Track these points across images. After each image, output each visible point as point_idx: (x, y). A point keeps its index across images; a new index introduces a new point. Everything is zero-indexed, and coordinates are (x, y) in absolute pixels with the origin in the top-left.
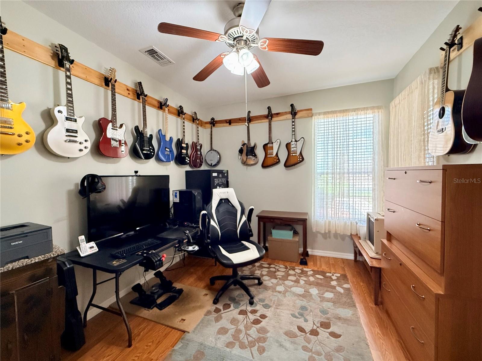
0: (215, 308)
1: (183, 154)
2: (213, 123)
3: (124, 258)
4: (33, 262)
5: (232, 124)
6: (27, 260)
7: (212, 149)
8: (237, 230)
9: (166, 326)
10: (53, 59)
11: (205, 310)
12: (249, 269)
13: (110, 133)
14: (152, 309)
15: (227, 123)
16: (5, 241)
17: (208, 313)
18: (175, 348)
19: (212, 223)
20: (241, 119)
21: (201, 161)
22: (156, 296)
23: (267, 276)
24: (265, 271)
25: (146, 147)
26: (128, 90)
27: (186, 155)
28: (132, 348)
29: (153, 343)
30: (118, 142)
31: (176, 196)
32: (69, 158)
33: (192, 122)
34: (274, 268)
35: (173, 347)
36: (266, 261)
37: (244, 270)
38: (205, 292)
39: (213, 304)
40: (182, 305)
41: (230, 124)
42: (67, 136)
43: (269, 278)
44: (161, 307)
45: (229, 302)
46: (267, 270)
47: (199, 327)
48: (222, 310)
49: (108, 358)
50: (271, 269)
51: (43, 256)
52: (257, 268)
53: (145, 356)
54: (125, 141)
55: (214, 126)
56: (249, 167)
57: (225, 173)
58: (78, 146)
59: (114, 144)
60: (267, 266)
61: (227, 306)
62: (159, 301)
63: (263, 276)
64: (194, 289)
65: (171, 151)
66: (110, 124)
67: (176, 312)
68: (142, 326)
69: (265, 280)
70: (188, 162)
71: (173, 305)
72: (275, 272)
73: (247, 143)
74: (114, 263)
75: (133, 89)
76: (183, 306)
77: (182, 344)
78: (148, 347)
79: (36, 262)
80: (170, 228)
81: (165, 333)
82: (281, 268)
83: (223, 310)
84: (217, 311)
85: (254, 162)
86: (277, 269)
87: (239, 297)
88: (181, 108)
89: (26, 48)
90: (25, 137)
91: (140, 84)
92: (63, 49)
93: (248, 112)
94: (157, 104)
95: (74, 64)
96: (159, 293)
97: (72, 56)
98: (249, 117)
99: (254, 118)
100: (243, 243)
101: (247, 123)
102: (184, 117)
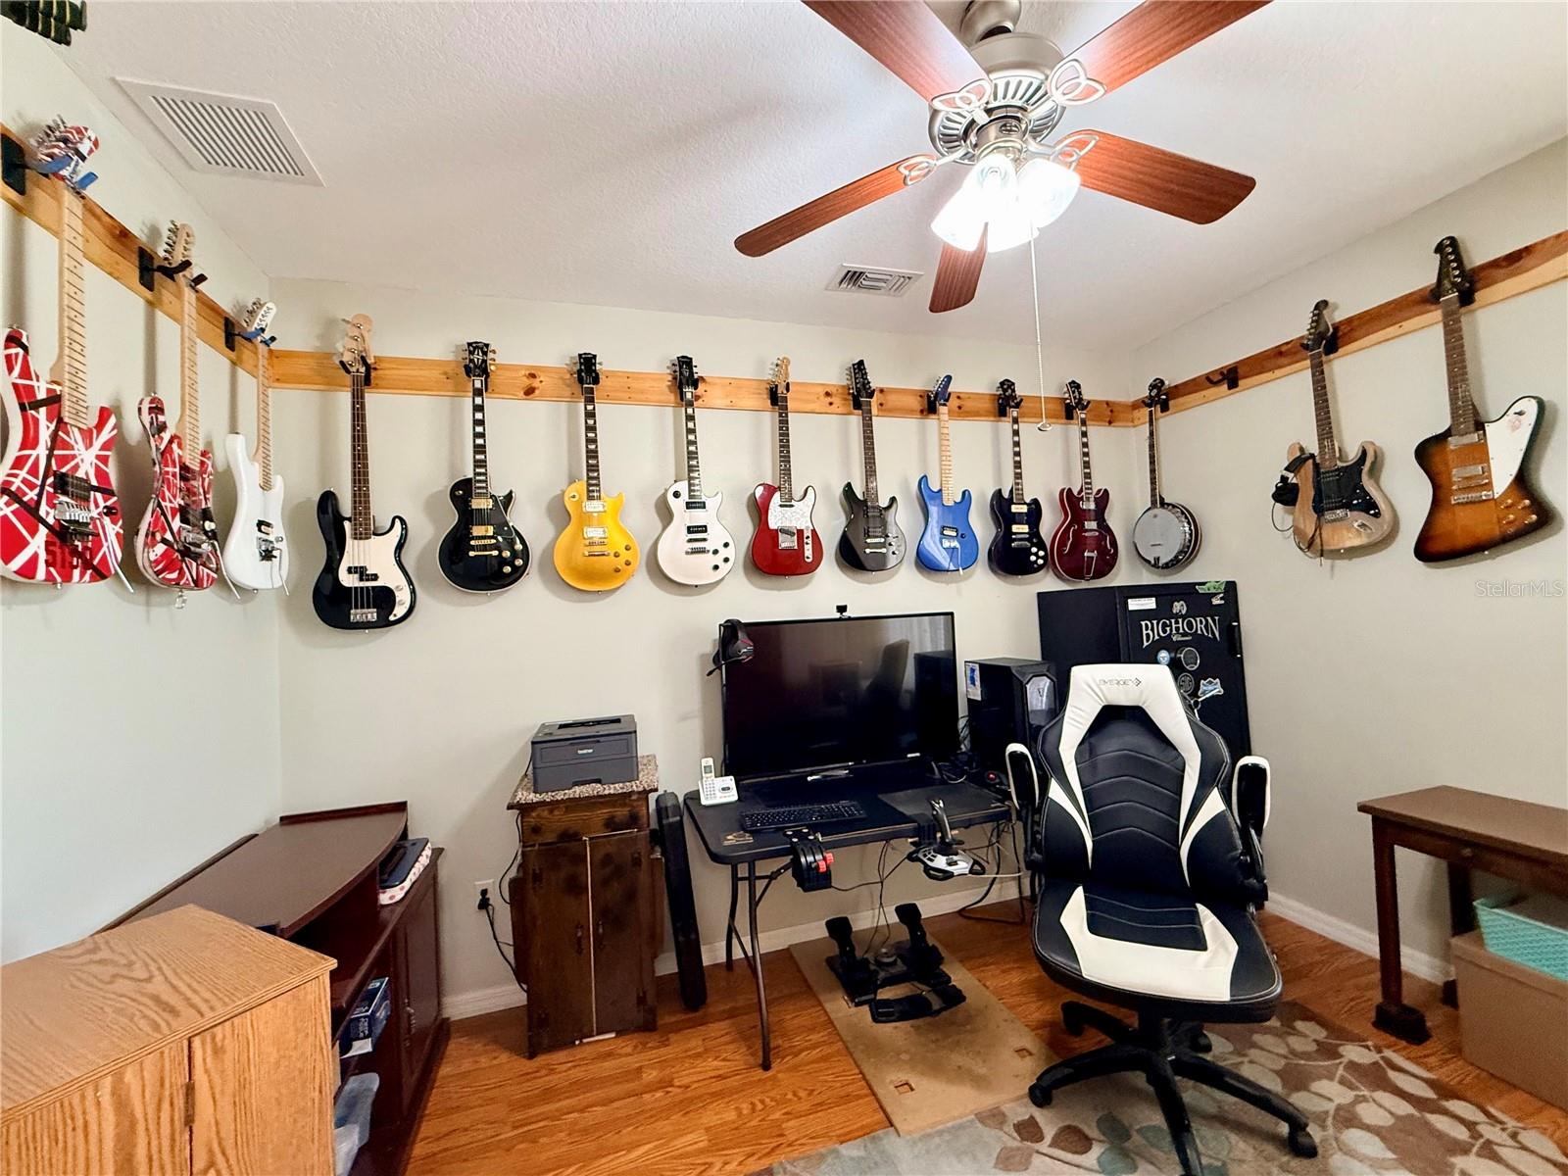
0: (1027, 1117)
1: (1015, 540)
2: (1162, 398)
3: (752, 833)
4: (607, 792)
5: (1241, 383)
6: (599, 785)
7: (1158, 502)
8: (1179, 848)
9: (861, 1073)
10: (671, 392)
11: (987, 1101)
12: (1293, 1052)
13: (777, 518)
14: (857, 1005)
15: (1216, 383)
16: (571, 744)
17: (994, 1117)
18: (841, 1148)
19: (1056, 792)
20: (1284, 349)
21: (1103, 552)
22: (882, 975)
23: (1383, 1139)
24: (1382, 1108)
25: (877, 537)
26: (828, 394)
27: (1029, 540)
28: (769, 1074)
29: (809, 1095)
30: (795, 537)
31: (973, 682)
32: (696, 586)
33: (1064, 420)
34: (1470, 1126)
35: (842, 1143)
36: (1432, 1060)
37: (1254, 1045)
38: (1028, 1041)
39: (1027, 1100)
40: (933, 1042)
41: (1233, 384)
42: (690, 541)
43: (1390, 1155)
44: (883, 1013)
45: (1092, 1131)
46: (1404, 1108)
47: (937, 1140)
48: (1048, 1139)
49: (723, 1063)
50: (1440, 1122)
51: (621, 785)
52: (1341, 1071)
53: (777, 1115)
54: (814, 532)
55: (1165, 408)
56: (1342, 564)
57: (1215, 595)
58: (710, 560)
59: (786, 542)
61: (1074, 1140)
62: (885, 994)
63: (1347, 1118)
64: (1000, 1014)
65: (965, 535)
66: (777, 496)
67: (907, 1051)
68: (815, 1037)
69: (1350, 1153)
70: (1041, 562)
71: (913, 1026)
72: (1464, 1149)
73: (1315, 450)
74: (729, 837)
75: (843, 387)
76: (933, 1046)
78: (796, 1099)
79: (610, 794)
80: (943, 782)
81: (851, 1088)
82: (1524, 1148)
83: (1050, 1146)
84: (1029, 1131)
85: (1369, 536)
86: (1489, 1142)
87: (1147, 1139)
88: (1008, 385)
89: (632, 390)
90: (625, 555)
91: (859, 367)
92: (685, 362)
93: (1317, 307)
94: (916, 403)
95: (701, 387)
96: (893, 971)
97: (698, 372)
98: (1322, 328)
99: (1355, 323)
100: (1196, 913)
101: (1308, 362)
102: (1015, 414)
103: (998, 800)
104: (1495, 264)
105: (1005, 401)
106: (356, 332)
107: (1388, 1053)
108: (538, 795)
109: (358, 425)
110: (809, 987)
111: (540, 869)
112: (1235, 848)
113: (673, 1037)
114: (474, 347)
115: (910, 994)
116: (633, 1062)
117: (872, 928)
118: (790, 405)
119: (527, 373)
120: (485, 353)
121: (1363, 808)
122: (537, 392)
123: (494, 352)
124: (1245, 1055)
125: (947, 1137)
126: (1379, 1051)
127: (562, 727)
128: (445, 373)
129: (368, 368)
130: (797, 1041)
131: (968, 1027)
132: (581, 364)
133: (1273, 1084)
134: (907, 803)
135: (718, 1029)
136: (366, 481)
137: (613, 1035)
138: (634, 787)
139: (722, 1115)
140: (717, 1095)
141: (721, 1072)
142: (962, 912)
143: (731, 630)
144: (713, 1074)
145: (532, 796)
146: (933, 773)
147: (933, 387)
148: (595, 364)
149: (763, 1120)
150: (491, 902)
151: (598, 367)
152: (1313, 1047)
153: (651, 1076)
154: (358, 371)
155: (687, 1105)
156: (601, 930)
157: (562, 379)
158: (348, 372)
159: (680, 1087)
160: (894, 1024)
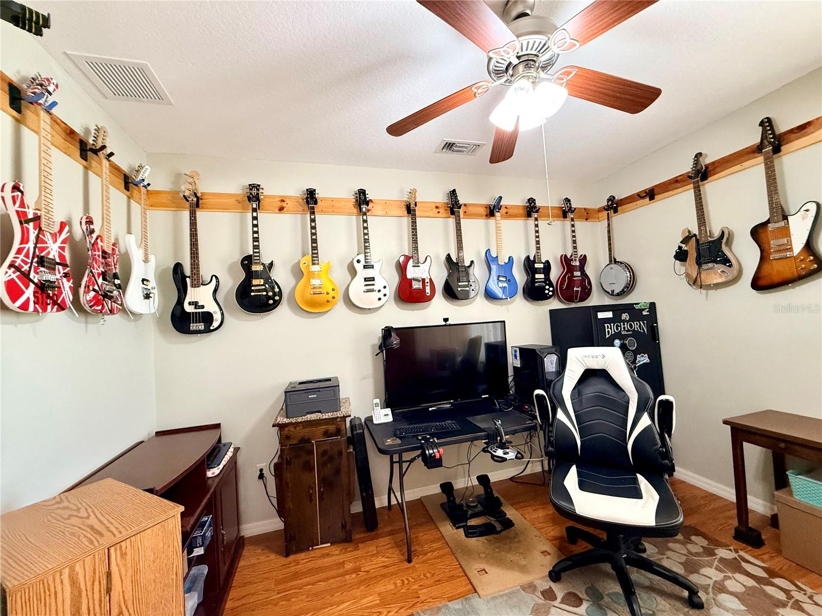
0: (548, 587)
1: (537, 282)
2: (614, 206)
3: (401, 438)
4: (324, 417)
5: (656, 197)
6: (320, 414)
7: (613, 261)
8: (627, 444)
9: (460, 564)
10: (355, 208)
11: (525, 579)
12: (690, 553)
13: (411, 273)
14: (457, 528)
15: (643, 198)
16: (305, 392)
17: (530, 588)
18: (450, 604)
19: (560, 415)
20: (679, 178)
21: (584, 288)
22: (470, 512)
23: (739, 599)
24: (737, 583)
25: (463, 282)
26: (437, 207)
27: (544, 282)
28: (412, 564)
29: (432, 576)
30: (421, 283)
31: (516, 356)
32: (370, 309)
33: (562, 219)
34: (786, 592)
35: (449, 601)
36: (766, 557)
37: (669, 549)
38: (547, 547)
39: (548, 579)
40: (497, 548)
41: (652, 198)
42: (366, 285)
43: (743, 608)
44: (470, 532)
45: (582, 595)
46: (751, 583)
47: (500, 600)
48: (559, 599)
49: (387, 559)
50: (769, 590)
51: (331, 414)
52: (716, 563)
53: (416, 587)
54: (431, 279)
55: (616, 211)
56: (711, 292)
57: (644, 310)
58: (376, 295)
59: (416, 285)
60: (762, 574)
61: (573, 600)
62: (472, 522)
63: (720, 588)
64: (533, 532)
65: (510, 280)
66: (411, 261)
67: (484, 553)
68: (435, 545)
69: (719, 606)
70: (551, 293)
71: (486, 539)
72: (784, 605)
73: (697, 233)
74: (388, 441)
75: (445, 203)
76: (497, 550)
77: (461, 607)
78: (425, 578)
79: (326, 418)
80: (500, 410)
81: (454, 573)
82: (816, 604)
83: (560, 603)
84: (549, 595)
85: (726, 277)
86: (797, 600)
87: (612, 600)
88: (531, 201)
89: (335, 208)
90: (332, 294)
91: (453, 193)
92: (362, 192)
93: (696, 156)
94: (483, 211)
95: (370, 204)
96: (476, 510)
97: (369, 196)
98: (699, 167)
99: (716, 164)
100: (636, 479)
101: (692, 186)
102: (536, 216)
103: (530, 420)
104: (791, 131)
105: (531, 209)
106: (191, 180)
107: (742, 553)
108: (288, 419)
109: (193, 228)
110: (432, 519)
111: (290, 458)
112: (657, 444)
113: (361, 545)
114: (252, 187)
115: (485, 522)
116: (341, 558)
117: (464, 488)
118: (417, 213)
119: (280, 199)
120: (258, 190)
121: (726, 422)
122: (285, 209)
123: (263, 189)
124: (664, 554)
125: (505, 598)
126: (737, 552)
127: (300, 383)
128: (237, 201)
129: (198, 198)
130: (426, 547)
131: (516, 540)
132: (308, 194)
133: (679, 570)
134: (481, 421)
135: (384, 541)
136: (198, 257)
137: (329, 545)
138: (339, 415)
139: (387, 586)
140: (384, 576)
141: (385, 564)
142: (512, 479)
143: (388, 331)
144: (382, 564)
145: (285, 420)
146: (496, 405)
147: (493, 203)
148: (315, 194)
149: (408, 589)
150: (265, 475)
151: (317, 196)
152: (701, 550)
153: (349, 566)
154: (192, 200)
155: (369, 581)
156: (322, 490)
157: (298, 202)
158: (187, 201)
159: (364, 572)
160: (476, 538)
